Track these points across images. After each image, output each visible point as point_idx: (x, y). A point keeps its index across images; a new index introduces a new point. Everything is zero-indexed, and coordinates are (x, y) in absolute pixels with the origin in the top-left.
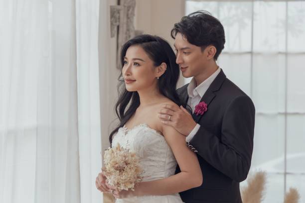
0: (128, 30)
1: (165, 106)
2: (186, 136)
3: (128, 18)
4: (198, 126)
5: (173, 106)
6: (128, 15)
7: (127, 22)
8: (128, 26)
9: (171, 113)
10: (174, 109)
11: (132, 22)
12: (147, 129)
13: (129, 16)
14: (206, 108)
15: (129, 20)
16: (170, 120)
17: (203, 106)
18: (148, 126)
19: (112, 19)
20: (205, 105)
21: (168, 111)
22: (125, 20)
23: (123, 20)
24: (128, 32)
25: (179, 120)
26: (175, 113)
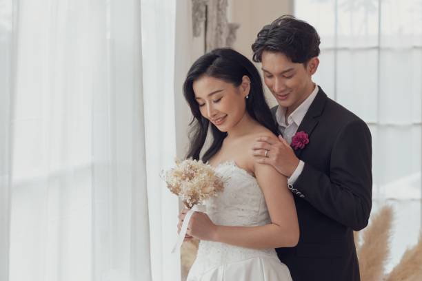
0: (219, 25)
1: (259, 138)
2: (287, 177)
3: (219, 9)
4: (301, 164)
5: (270, 138)
6: (218, 5)
7: (218, 14)
8: (219, 19)
9: (267, 146)
10: (271, 141)
11: (224, 15)
12: (234, 168)
13: (220, 7)
14: (308, 140)
15: (220, 13)
16: (267, 157)
17: (303, 136)
18: (236, 164)
19: (197, 14)
20: (306, 135)
21: (263, 145)
22: (215, 13)
23: (212, 12)
24: (218, 28)
25: (279, 156)
26: (272, 147)
